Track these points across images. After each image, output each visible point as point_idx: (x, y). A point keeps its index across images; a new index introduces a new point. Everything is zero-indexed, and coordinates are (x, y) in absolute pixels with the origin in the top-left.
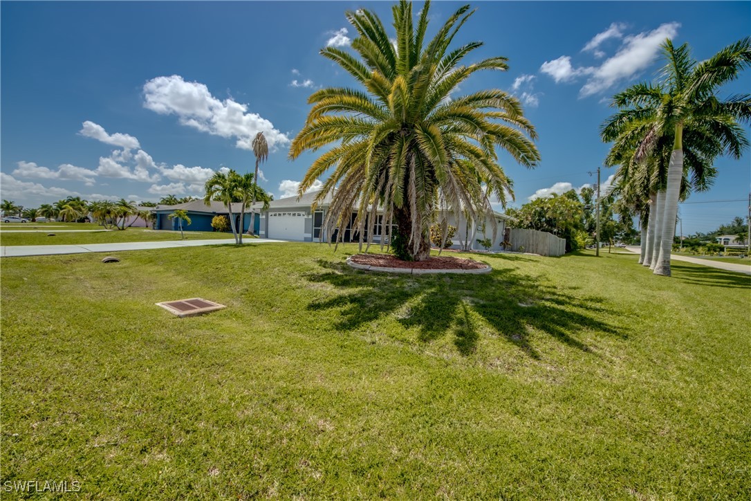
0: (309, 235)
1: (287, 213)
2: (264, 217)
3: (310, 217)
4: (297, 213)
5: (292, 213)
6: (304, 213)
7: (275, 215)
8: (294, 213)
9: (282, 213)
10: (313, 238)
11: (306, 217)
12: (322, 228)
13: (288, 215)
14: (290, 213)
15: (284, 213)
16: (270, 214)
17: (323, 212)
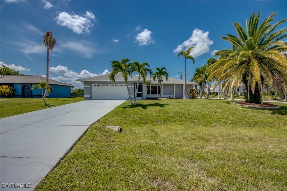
1: (110, 84)
2: (89, 86)
4: (119, 84)
5: (115, 85)
7: (99, 86)
9: (105, 84)
12: (142, 92)
13: (111, 86)
14: (113, 84)
15: (107, 84)
16: (93, 85)
17: (142, 84)
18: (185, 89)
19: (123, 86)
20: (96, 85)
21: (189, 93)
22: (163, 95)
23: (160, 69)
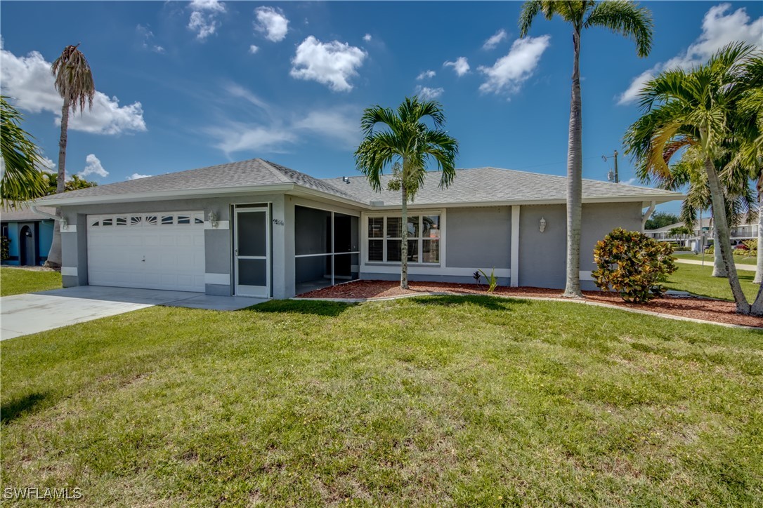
0: (223, 279)
1: (144, 216)
2: (73, 228)
3: (224, 225)
4: (175, 215)
5: (160, 215)
6: (201, 215)
7: (108, 223)
8: (167, 215)
9: (128, 217)
10: (237, 286)
11: (208, 225)
12: (268, 258)
13: (148, 223)
14: (153, 215)
15: (135, 215)
16: (91, 220)
17: (267, 210)
18: (573, 230)
19: (192, 221)
20: (101, 223)
21: (597, 258)
22: (447, 265)
23: (397, 116)
